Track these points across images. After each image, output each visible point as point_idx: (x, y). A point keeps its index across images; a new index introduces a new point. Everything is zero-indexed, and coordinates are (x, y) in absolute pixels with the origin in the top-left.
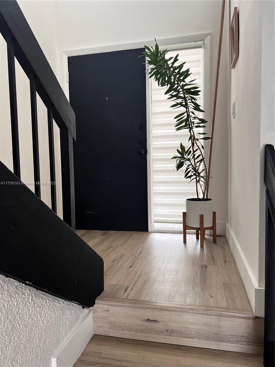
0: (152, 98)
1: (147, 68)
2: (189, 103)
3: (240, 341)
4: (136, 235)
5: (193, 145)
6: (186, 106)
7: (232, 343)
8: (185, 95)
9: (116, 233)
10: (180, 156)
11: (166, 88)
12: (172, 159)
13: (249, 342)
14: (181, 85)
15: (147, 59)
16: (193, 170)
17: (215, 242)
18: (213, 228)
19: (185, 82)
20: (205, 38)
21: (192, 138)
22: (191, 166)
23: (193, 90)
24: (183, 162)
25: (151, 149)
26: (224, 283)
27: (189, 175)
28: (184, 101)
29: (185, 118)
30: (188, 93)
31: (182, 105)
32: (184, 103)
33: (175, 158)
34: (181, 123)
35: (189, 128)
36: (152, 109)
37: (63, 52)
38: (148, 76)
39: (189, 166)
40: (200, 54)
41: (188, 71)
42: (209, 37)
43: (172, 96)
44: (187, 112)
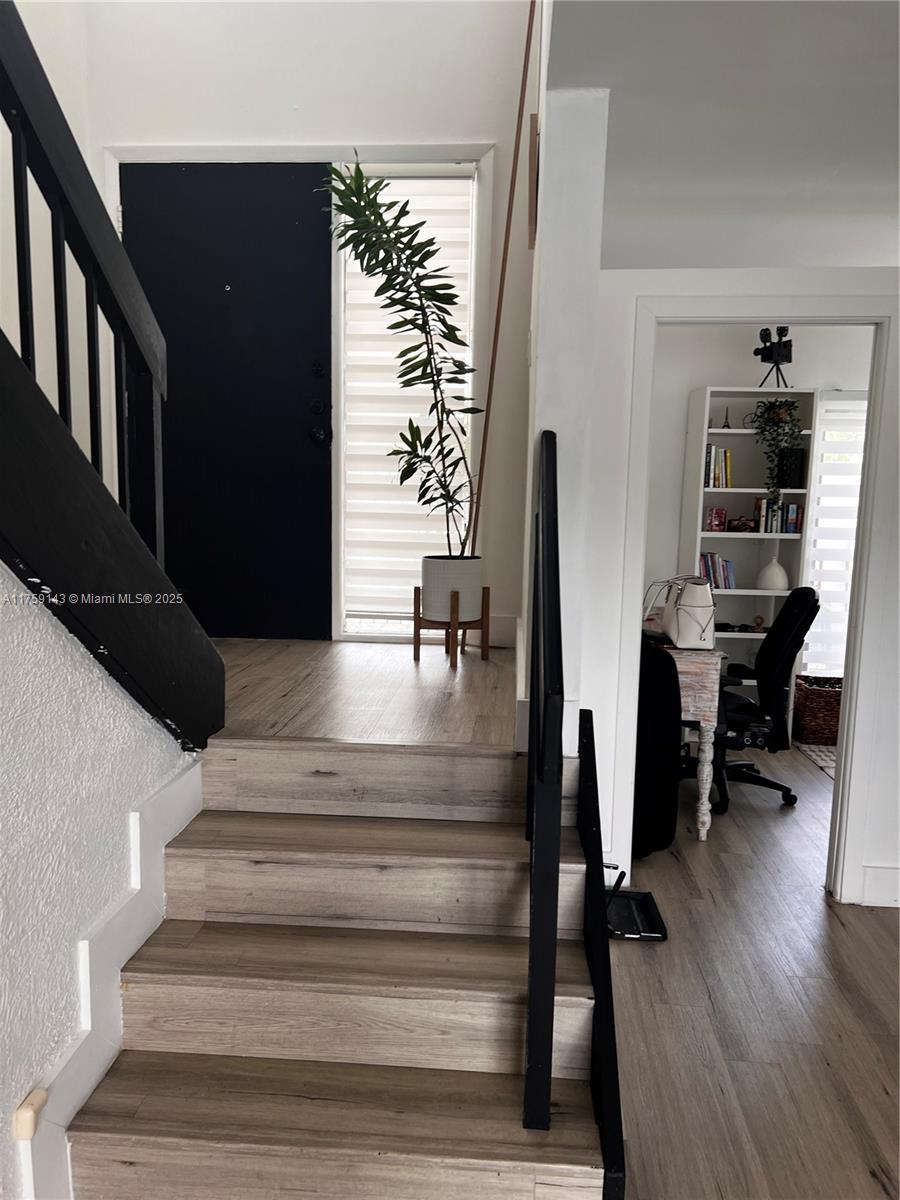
0: (347, 296)
1: (334, 219)
2: (431, 323)
3: (490, 801)
4: (299, 648)
5: (440, 423)
6: (424, 327)
7: (475, 805)
8: (424, 301)
9: (247, 642)
10: (409, 449)
11: (380, 279)
12: (389, 455)
13: (506, 801)
14: (414, 276)
15: (335, 199)
16: (437, 485)
17: (485, 657)
18: (482, 624)
19: (424, 267)
20: (483, 155)
21: (439, 407)
22: (434, 474)
23: (441, 292)
24: (415, 463)
25: (343, 429)
26: (480, 717)
27: (428, 497)
28: (420, 316)
29: (424, 356)
30: (429, 297)
31: (416, 326)
32: (420, 322)
33: (396, 453)
34: (413, 368)
35: (433, 381)
36: (346, 324)
37: (105, 148)
38: (336, 242)
39: (429, 474)
40: (469, 195)
41: (431, 242)
42: (491, 153)
43: (394, 302)
44: (427, 343)
